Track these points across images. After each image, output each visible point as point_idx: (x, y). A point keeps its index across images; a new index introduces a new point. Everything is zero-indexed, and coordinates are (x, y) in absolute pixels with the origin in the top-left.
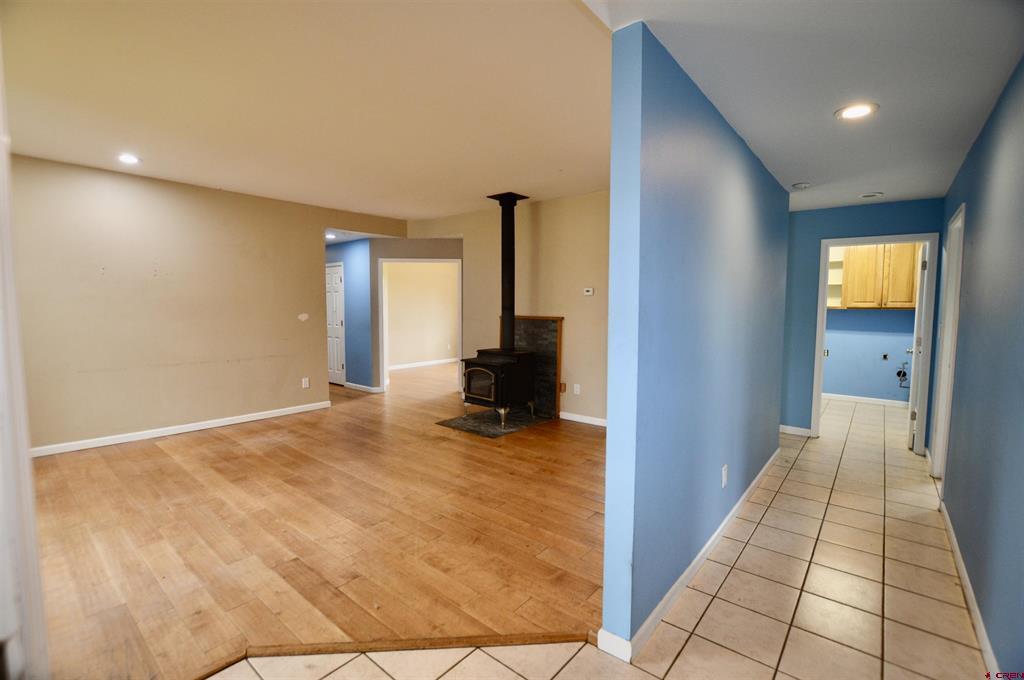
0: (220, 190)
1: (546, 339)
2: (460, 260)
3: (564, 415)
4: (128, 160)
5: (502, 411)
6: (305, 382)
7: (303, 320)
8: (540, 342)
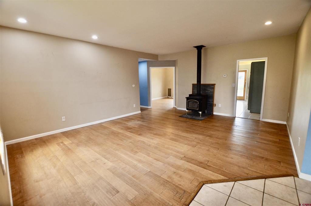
0: (112, 47)
1: (209, 91)
2: (174, 67)
3: (214, 113)
4: (95, 37)
5: (200, 113)
6: (134, 106)
7: (134, 86)
8: (207, 92)
